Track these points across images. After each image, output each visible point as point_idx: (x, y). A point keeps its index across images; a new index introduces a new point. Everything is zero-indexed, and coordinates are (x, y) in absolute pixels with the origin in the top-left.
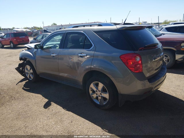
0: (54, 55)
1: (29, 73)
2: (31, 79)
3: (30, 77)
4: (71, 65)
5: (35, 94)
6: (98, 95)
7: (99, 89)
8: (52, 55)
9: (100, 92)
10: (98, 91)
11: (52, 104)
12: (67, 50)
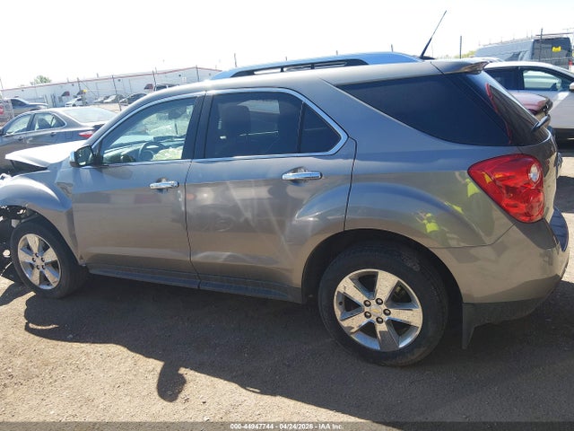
0: (164, 184)
1: (38, 262)
2: (49, 288)
3: (44, 279)
4: (248, 215)
5: (93, 346)
6: (373, 319)
7: (378, 296)
8: (154, 185)
9: (383, 307)
10: (373, 302)
11: (187, 377)
12: (225, 163)
